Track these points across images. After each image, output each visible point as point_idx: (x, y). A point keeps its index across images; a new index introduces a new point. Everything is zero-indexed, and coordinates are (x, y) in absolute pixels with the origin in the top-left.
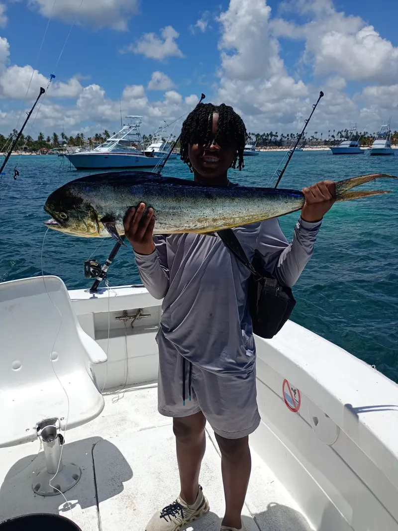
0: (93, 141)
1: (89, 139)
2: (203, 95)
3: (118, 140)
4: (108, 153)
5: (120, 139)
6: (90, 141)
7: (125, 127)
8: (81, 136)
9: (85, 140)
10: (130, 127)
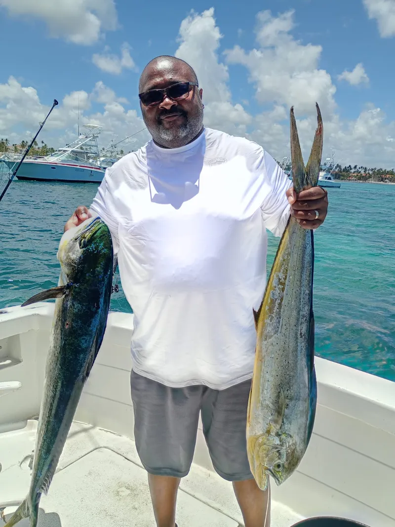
0: (19, 148)
1: (13, 145)
2: (56, 101)
3: (70, 149)
4: (56, 164)
5: (73, 149)
6: (15, 147)
7: (81, 137)
8: (5, 142)
9: (10, 145)
10: (86, 137)
